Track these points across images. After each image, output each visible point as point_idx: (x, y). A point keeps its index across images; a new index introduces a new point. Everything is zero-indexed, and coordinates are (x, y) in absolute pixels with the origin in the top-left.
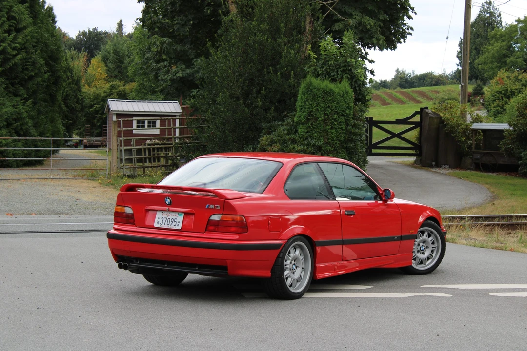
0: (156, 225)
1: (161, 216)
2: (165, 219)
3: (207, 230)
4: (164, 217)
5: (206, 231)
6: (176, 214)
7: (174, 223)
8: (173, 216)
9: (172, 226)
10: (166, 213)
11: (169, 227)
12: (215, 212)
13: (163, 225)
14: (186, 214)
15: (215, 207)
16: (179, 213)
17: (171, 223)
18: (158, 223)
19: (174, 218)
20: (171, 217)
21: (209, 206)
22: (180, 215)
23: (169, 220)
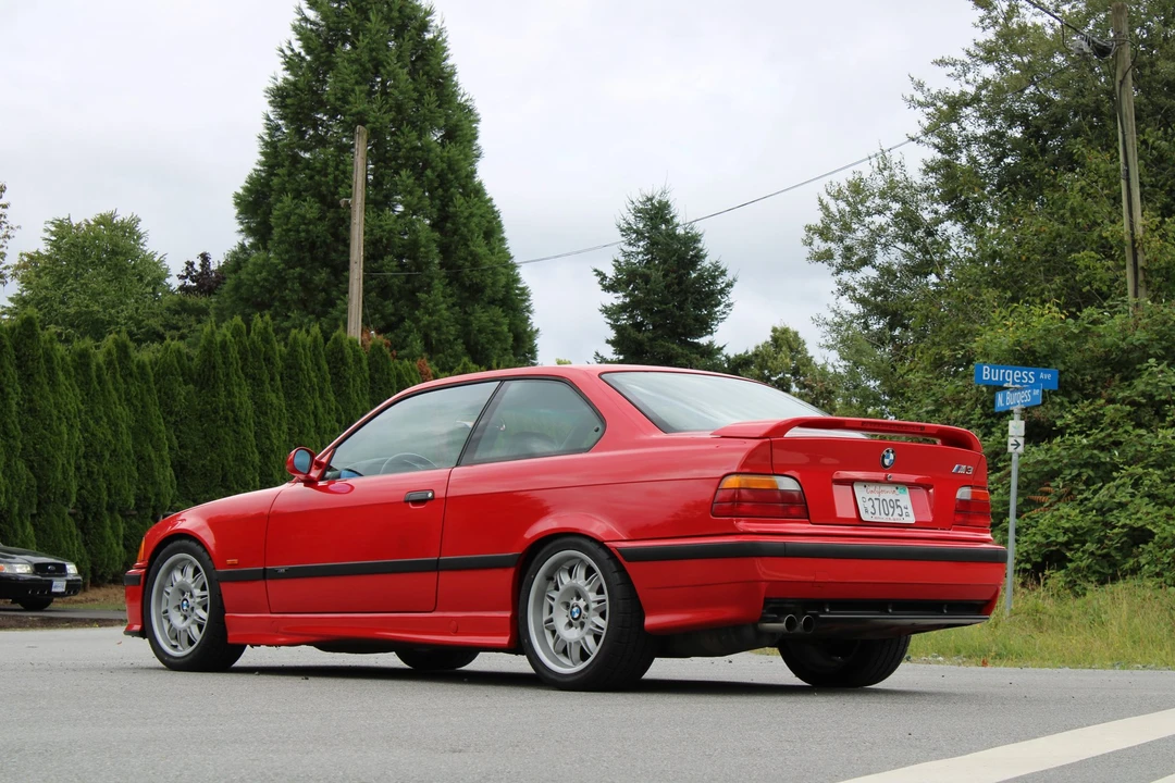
0: (864, 516)
1: (867, 496)
2: (876, 503)
3: (953, 524)
7: (898, 511)
9: (896, 516)
11: (890, 519)
12: (964, 481)
13: (877, 514)
14: (910, 486)
16: (898, 486)
18: (867, 511)
19: (893, 498)
20: (887, 498)
22: (902, 491)
23: (884, 503)
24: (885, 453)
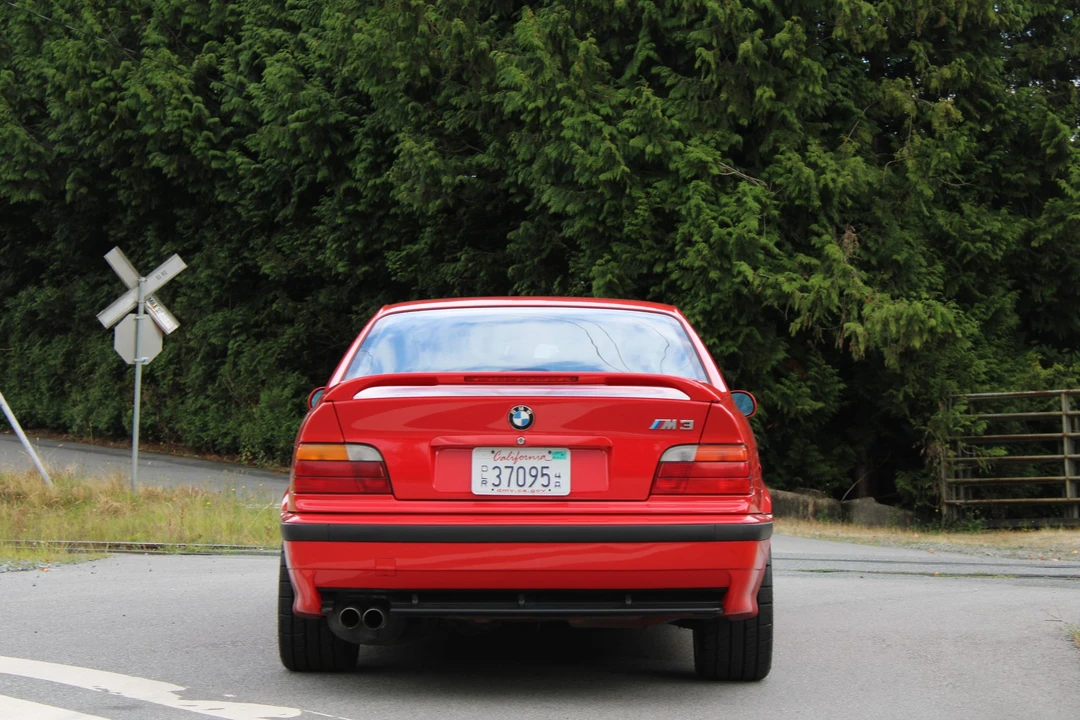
0: (477, 489)
1: (491, 463)
2: (506, 473)
3: (652, 493)
4: (502, 464)
5: (650, 494)
6: (544, 452)
8: (533, 459)
9: (537, 487)
10: (505, 452)
11: (527, 492)
12: (677, 438)
13: (504, 487)
14: (574, 448)
15: (679, 424)
16: (553, 450)
17: (530, 480)
18: (484, 482)
19: (539, 464)
20: (527, 463)
21: (661, 424)
22: (559, 455)
23: (521, 471)
24: (513, 412)
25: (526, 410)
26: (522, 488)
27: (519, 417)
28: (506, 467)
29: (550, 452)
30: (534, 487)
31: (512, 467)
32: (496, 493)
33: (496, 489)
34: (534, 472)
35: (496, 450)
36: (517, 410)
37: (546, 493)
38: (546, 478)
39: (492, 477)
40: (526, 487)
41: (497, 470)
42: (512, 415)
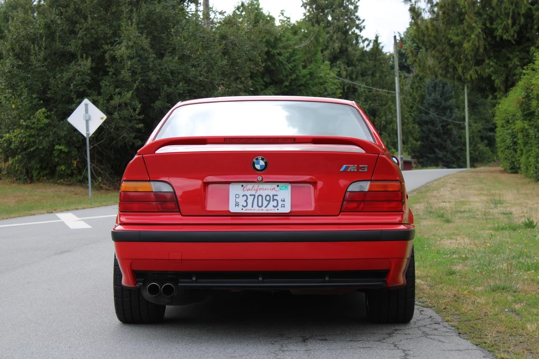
0: (233, 209)
1: (241, 193)
3: (343, 211)
4: (248, 193)
5: (341, 212)
6: (275, 185)
8: (267, 190)
9: (270, 208)
10: (250, 186)
11: (264, 210)
12: (357, 177)
13: (249, 207)
14: (293, 183)
15: (358, 168)
16: (280, 185)
17: (265, 203)
18: (237, 205)
19: (271, 193)
20: (264, 193)
21: (347, 168)
22: (284, 188)
23: (260, 198)
24: (255, 160)
25: (262, 159)
26: (261, 208)
27: (259, 164)
28: (250, 195)
29: (278, 186)
30: (268, 208)
31: (254, 195)
32: (244, 211)
33: (244, 208)
34: (268, 198)
35: (244, 184)
36: (257, 159)
37: (276, 211)
38: (276, 202)
39: (242, 201)
40: (263, 208)
41: (245, 197)
42: (254, 163)
